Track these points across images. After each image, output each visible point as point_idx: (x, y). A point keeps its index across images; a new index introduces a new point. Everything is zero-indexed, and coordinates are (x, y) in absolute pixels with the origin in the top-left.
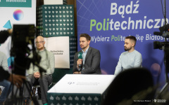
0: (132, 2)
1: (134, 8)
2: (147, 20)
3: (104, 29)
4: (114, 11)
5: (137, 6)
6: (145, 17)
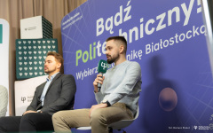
0: (121, 7)
1: (124, 14)
2: (144, 23)
3: (91, 58)
4: (100, 29)
5: (128, 9)
6: (142, 20)
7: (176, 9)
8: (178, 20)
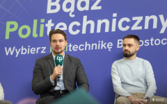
2: (118, 18)
3: (35, 35)
4: (53, 7)
6: (115, 15)
7: (154, 18)
8: (155, 26)
